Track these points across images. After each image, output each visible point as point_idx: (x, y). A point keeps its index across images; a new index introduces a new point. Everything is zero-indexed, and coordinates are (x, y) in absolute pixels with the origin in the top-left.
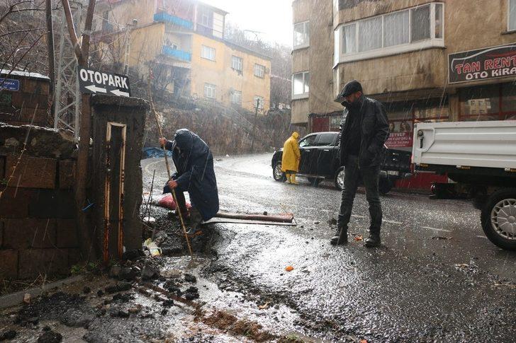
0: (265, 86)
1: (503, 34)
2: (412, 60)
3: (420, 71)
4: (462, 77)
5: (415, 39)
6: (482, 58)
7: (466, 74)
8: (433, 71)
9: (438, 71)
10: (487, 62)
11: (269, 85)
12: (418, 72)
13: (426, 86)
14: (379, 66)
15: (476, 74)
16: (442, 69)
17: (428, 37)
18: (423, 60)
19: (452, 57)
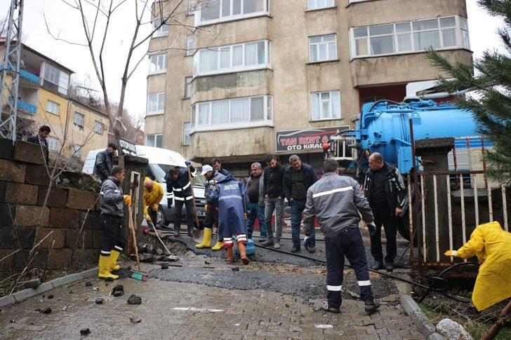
0: (103, 142)
1: (310, 122)
2: (251, 134)
3: (257, 142)
4: (285, 148)
5: (253, 119)
6: (297, 136)
7: (287, 146)
8: (266, 143)
9: (269, 142)
10: (301, 139)
11: (107, 140)
12: (255, 143)
13: (262, 153)
14: (226, 136)
15: (294, 146)
16: (272, 142)
17: (263, 118)
18: (259, 134)
19: (278, 134)
